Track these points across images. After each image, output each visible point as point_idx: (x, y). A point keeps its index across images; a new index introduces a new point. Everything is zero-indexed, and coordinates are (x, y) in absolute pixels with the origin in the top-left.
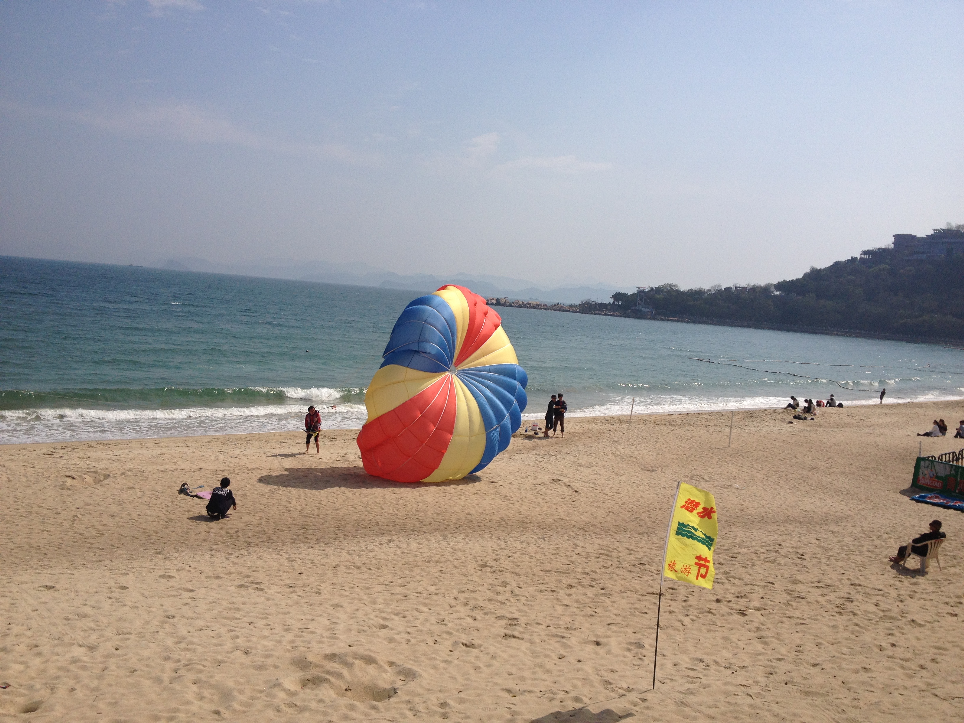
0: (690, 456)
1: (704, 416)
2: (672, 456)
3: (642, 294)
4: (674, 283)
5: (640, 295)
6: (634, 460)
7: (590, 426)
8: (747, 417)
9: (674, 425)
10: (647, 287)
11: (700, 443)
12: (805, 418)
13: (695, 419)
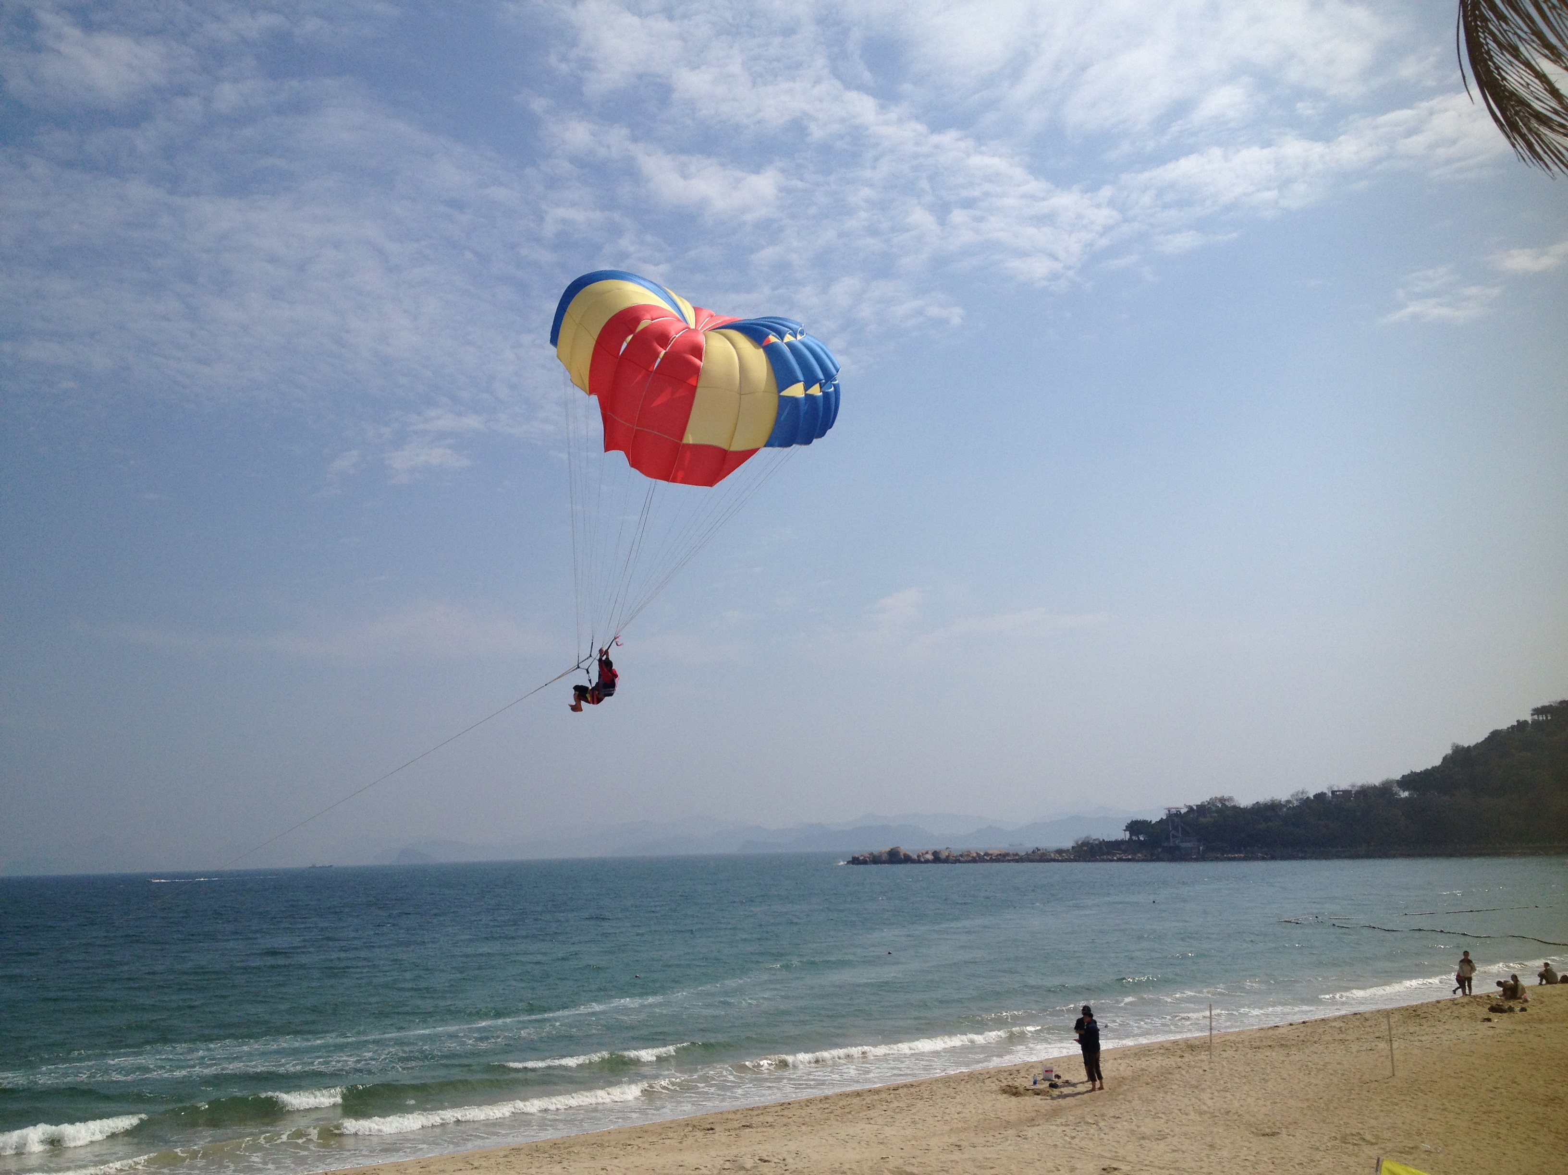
0: (1331, 1101)
1: (1334, 1024)
2: (1300, 1105)
3: (1176, 819)
4: (1226, 796)
5: (1173, 822)
6: (1236, 1117)
7: (1142, 1063)
8: (1409, 1017)
9: (1287, 1046)
10: (1182, 806)
11: (1343, 1075)
12: (1511, 1010)
13: (1321, 1030)
